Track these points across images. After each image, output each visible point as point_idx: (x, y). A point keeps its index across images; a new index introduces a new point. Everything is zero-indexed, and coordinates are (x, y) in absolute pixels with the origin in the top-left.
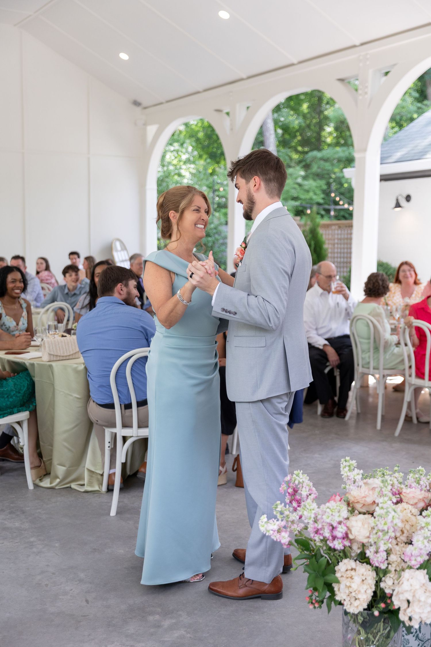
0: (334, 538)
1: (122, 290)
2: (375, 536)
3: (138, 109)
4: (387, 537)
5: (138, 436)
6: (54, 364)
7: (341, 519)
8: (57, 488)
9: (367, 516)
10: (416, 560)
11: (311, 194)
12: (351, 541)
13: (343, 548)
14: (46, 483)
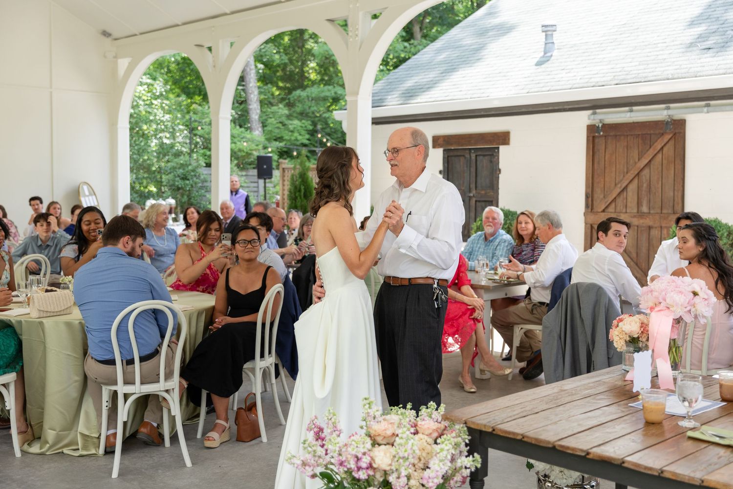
0: (359, 468)
1: (127, 243)
2: (396, 463)
3: (108, 41)
4: (407, 463)
5: (141, 393)
6: (44, 320)
7: (366, 450)
8: (48, 453)
9: (387, 446)
10: (433, 482)
11: (296, 134)
12: (374, 469)
13: (367, 478)
14: (35, 449)
